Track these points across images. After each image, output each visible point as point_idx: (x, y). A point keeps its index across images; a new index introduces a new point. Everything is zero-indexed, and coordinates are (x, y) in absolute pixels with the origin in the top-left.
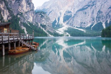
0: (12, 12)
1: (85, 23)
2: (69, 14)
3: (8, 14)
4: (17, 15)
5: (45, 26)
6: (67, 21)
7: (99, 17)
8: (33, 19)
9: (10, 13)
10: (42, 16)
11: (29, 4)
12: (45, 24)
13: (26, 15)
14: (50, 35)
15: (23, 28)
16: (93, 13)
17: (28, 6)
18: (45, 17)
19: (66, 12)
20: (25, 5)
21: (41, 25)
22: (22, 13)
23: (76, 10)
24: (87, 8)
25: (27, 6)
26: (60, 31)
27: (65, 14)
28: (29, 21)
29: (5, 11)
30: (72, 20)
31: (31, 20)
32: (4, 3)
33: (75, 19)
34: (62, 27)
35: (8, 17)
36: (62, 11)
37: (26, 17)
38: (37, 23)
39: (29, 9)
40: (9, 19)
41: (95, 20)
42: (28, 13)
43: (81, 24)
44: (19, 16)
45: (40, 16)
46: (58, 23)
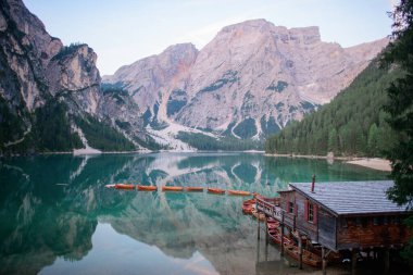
0: (47, 88)
1: (216, 120)
2: (180, 98)
3: (37, 92)
4: (58, 95)
5: (127, 123)
6: (176, 114)
7: (247, 107)
8: (98, 107)
9: (41, 90)
10: (120, 102)
11: (89, 70)
12: (126, 120)
13: (80, 97)
14: (140, 147)
15: (75, 129)
16: (234, 97)
17: (86, 74)
18: (127, 102)
19: (173, 92)
20: (79, 71)
21: (117, 122)
22: (70, 92)
23: (197, 88)
24: (221, 86)
25: (83, 76)
26: (161, 137)
27: (170, 98)
28: (88, 111)
29: (30, 84)
30: (187, 113)
31: (92, 108)
32: (27, 65)
33: (195, 109)
34: (164, 128)
35: (36, 100)
36: (163, 90)
37: (81, 101)
38: (108, 118)
39: (87, 82)
40: (38, 105)
41: (239, 114)
42: (84, 92)
43: (208, 122)
44: (62, 99)
45: (115, 99)
46: (155, 117)
